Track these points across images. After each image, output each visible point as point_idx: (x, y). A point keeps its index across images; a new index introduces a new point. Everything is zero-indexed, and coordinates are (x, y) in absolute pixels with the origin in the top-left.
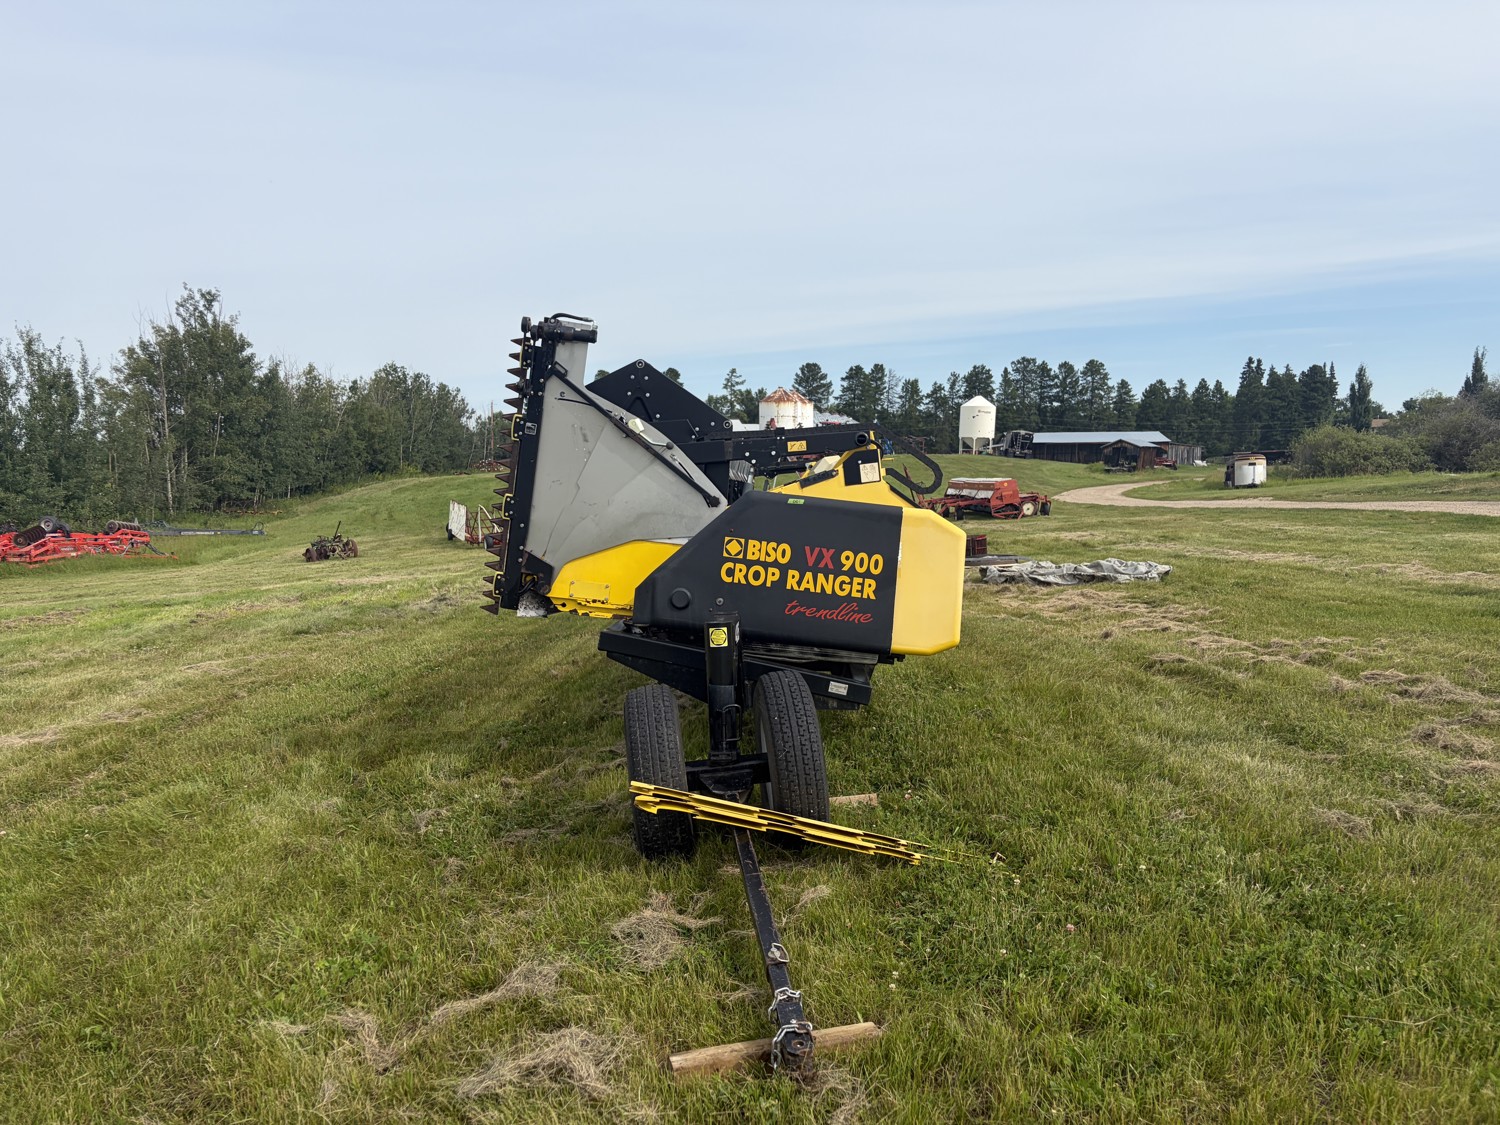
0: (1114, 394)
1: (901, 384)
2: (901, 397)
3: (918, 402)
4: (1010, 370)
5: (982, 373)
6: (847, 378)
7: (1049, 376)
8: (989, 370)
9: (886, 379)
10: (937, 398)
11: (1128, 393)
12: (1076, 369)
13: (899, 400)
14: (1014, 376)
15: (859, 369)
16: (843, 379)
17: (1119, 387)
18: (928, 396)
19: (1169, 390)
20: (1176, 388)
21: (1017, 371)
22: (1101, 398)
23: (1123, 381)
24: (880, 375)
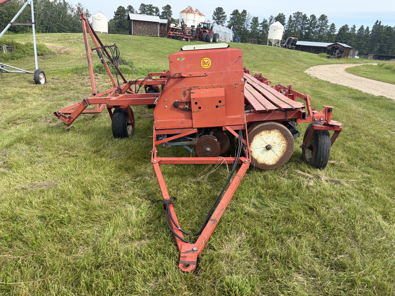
0: (328, 29)
1: (252, 18)
2: (251, 23)
3: (257, 26)
4: (292, 16)
5: (282, 16)
6: (232, 14)
7: (306, 20)
8: (285, 16)
9: (247, 16)
10: (264, 25)
11: (334, 29)
12: (316, 17)
13: (250, 25)
14: (293, 19)
15: (237, 11)
16: (231, 15)
17: (331, 26)
18: (261, 24)
19: (349, 29)
20: (352, 28)
21: (295, 17)
22: (324, 29)
23: (333, 24)
24: (245, 14)
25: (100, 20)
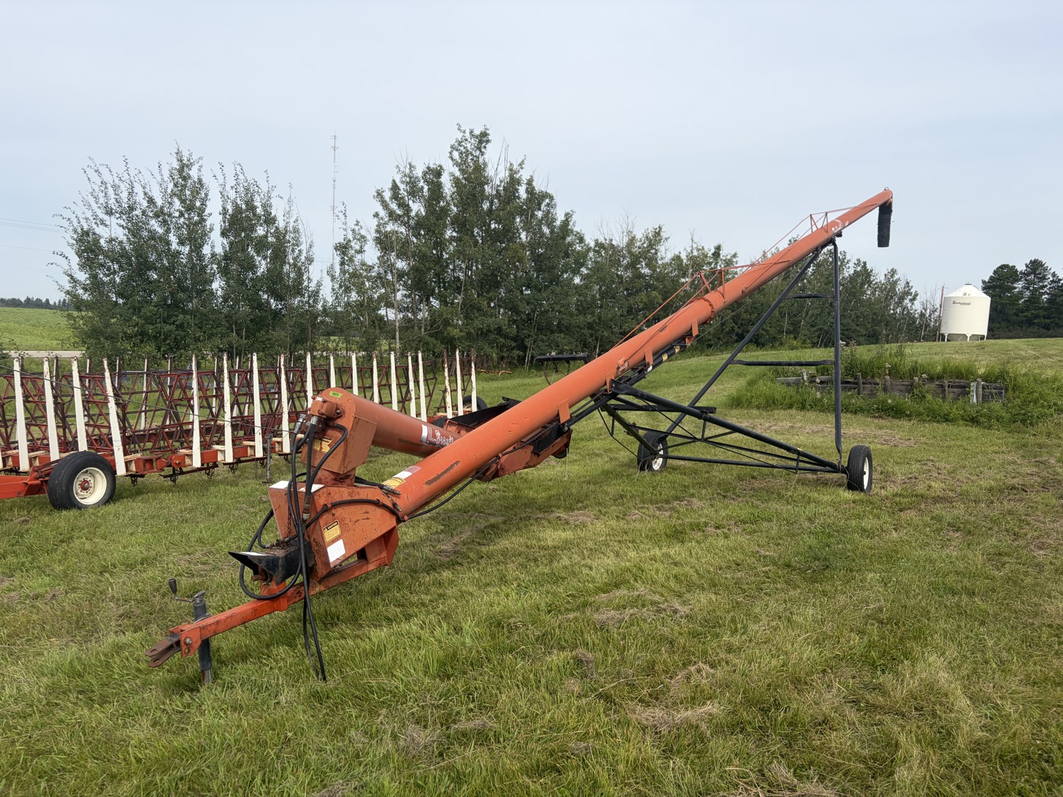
25: (969, 304)
